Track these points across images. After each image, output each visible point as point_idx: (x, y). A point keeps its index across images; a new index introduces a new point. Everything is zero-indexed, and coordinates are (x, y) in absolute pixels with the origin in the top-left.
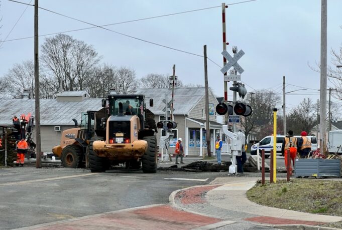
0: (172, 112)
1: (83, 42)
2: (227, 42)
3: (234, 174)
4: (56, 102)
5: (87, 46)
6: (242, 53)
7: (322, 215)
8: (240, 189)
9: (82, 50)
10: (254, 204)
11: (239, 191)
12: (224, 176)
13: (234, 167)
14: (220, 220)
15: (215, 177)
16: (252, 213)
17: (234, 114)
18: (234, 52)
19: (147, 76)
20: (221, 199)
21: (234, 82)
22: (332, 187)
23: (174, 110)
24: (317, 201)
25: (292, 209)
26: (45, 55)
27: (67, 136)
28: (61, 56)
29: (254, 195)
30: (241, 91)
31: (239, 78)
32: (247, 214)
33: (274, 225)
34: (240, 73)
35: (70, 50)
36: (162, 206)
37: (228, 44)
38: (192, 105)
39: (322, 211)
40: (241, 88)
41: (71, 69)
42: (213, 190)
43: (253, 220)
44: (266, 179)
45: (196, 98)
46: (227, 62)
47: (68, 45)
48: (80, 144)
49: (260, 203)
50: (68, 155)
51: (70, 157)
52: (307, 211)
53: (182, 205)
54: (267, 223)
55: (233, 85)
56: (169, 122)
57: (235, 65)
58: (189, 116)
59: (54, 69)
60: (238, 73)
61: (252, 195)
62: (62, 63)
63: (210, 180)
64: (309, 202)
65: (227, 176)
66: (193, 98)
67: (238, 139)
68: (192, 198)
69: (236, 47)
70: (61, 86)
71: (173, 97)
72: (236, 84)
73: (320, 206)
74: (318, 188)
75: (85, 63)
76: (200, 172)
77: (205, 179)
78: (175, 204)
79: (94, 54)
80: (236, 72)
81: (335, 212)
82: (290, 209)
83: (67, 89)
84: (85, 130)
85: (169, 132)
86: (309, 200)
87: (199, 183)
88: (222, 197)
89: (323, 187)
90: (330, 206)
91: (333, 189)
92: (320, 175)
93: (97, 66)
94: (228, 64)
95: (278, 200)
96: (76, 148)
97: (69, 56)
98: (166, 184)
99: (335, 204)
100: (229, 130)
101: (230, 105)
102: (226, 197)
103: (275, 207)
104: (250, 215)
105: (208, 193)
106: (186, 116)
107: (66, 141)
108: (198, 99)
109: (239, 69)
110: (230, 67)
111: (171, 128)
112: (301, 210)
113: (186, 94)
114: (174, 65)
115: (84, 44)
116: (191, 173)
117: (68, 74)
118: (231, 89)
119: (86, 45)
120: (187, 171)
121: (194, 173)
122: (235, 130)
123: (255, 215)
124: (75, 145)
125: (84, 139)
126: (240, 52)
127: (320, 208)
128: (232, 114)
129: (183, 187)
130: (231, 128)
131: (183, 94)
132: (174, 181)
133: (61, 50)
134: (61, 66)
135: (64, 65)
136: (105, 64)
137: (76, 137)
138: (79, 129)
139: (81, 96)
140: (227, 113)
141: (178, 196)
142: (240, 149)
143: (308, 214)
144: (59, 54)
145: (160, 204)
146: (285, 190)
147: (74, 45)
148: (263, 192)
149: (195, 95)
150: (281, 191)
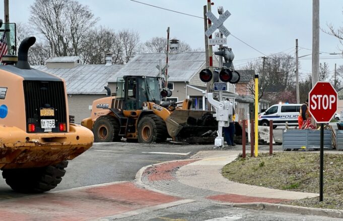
0: (166, 79)
1: (77, 3)
2: (211, 2)
3: (221, 147)
4: (46, 68)
5: (82, 7)
6: (228, 14)
7: (292, 192)
8: (217, 164)
9: (76, 11)
10: (226, 180)
11: (216, 166)
12: (209, 149)
13: (220, 139)
14: (178, 199)
15: (198, 150)
16: (217, 191)
17: (220, 81)
18: (220, 12)
19: (151, 40)
20: (193, 175)
21: (220, 46)
22: (312, 160)
23: (169, 76)
24: (291, 176)
25: (263, 185)
26: (35, 16)
27: (98, 107)
28: (53, 18)
29: (230, 170)
30: (228, 57)
31: (225, 42)
32: (212, 191)
33: (234, 204)
34: (227, 36)
35: (62, 11)
36: (125, 183)
37: (213, 4)
38: (193, 72)
39: (293, 187)
40: (227, 52)
41: (65, 32)
42: (188, 165)
43: (214, 198)
44: (247, 152)
45: (199, 63)
46: (212, 24)
47: (60, 5)
48: (116, 115)
49: (233, 179)
50: (101, 127)
51: (103, 129)
52: (278, 188)
53: (147, 182)
54: (228, 201)
55: (219, 49)
56: (164, 90)
57: (221, 27)
58: (190, 83)
59: (45, 32)
60: (224, 37)
61: (227, 171)
62: (55, 26)
63: (192, 154)
64: (283, 178)
65: (212, 149)
66: (195, 63)
67: (224, 108)
68: (162, 174)
69: (222, 7)
70: (54, 51)
71: (167, 62)
72: (222, 48)
73: (293, 182)
74: (298, 162)
75: (80, 26)
76: (186, 144)
77: (187, 152)
78: (141, 181)
79: (89, 15)
80: (222, 35)
81: (306, 188)
82: (260, 186)
83: (61, 55)
84: (121, 98)
85: (163, 100)
86: (283, 175)
87: (177, 158)
88: (195, 173)
89: (302, 161)
90: (303, 181)
91: (312, 162)
92: (309, 148)
93: (93, 28)
94: (213, 26)
95: (251, 176)
96: (111, 119)
97: (62, 18)
98: (140, 159)
99: (309, 179)
100: (214, 98)
101: (215, 72)
102: (199, 172)
103: (246, 183)
104: (215, 192)
105: (180, 169)
106: (187, 82)
107: (97, 112)
108: (200, 65)
109: (224, 32)
110: (215, 29)
111: (165, 96)
112: (271, 187)
113: (187, 59)
114: (169, 28)
115: (79, 4)
116: (176, 146)
117: (61, 38)
118: (216, 53)
119: (80, 5)
120: (172, 144)
121: (179, 146)
122: (221, 98)
123: (220, 193)
124: (110, 116)
125: (120, 110)
126: (226, 13)
127: (291, 184)
128: (218, 81)
129: (158, 162)
130: (217, 97)
131: (184, 59)
132: (152, 156)
133: (53, 11)
134: (54, 30)
135: (56, 27)
136: (101, 26)
137: (110, 107)
138: (114, 97)
139: (73, 62)
140: (212, 80)
141: (147, 172)
142: (227, 119)
143: (279, 190)
144: (51, 16)
145: (123, 182)
146: (262, 165)
147: (67, 6)
148: (240, 167)
149: (197, 60)
150: (259, 165)
